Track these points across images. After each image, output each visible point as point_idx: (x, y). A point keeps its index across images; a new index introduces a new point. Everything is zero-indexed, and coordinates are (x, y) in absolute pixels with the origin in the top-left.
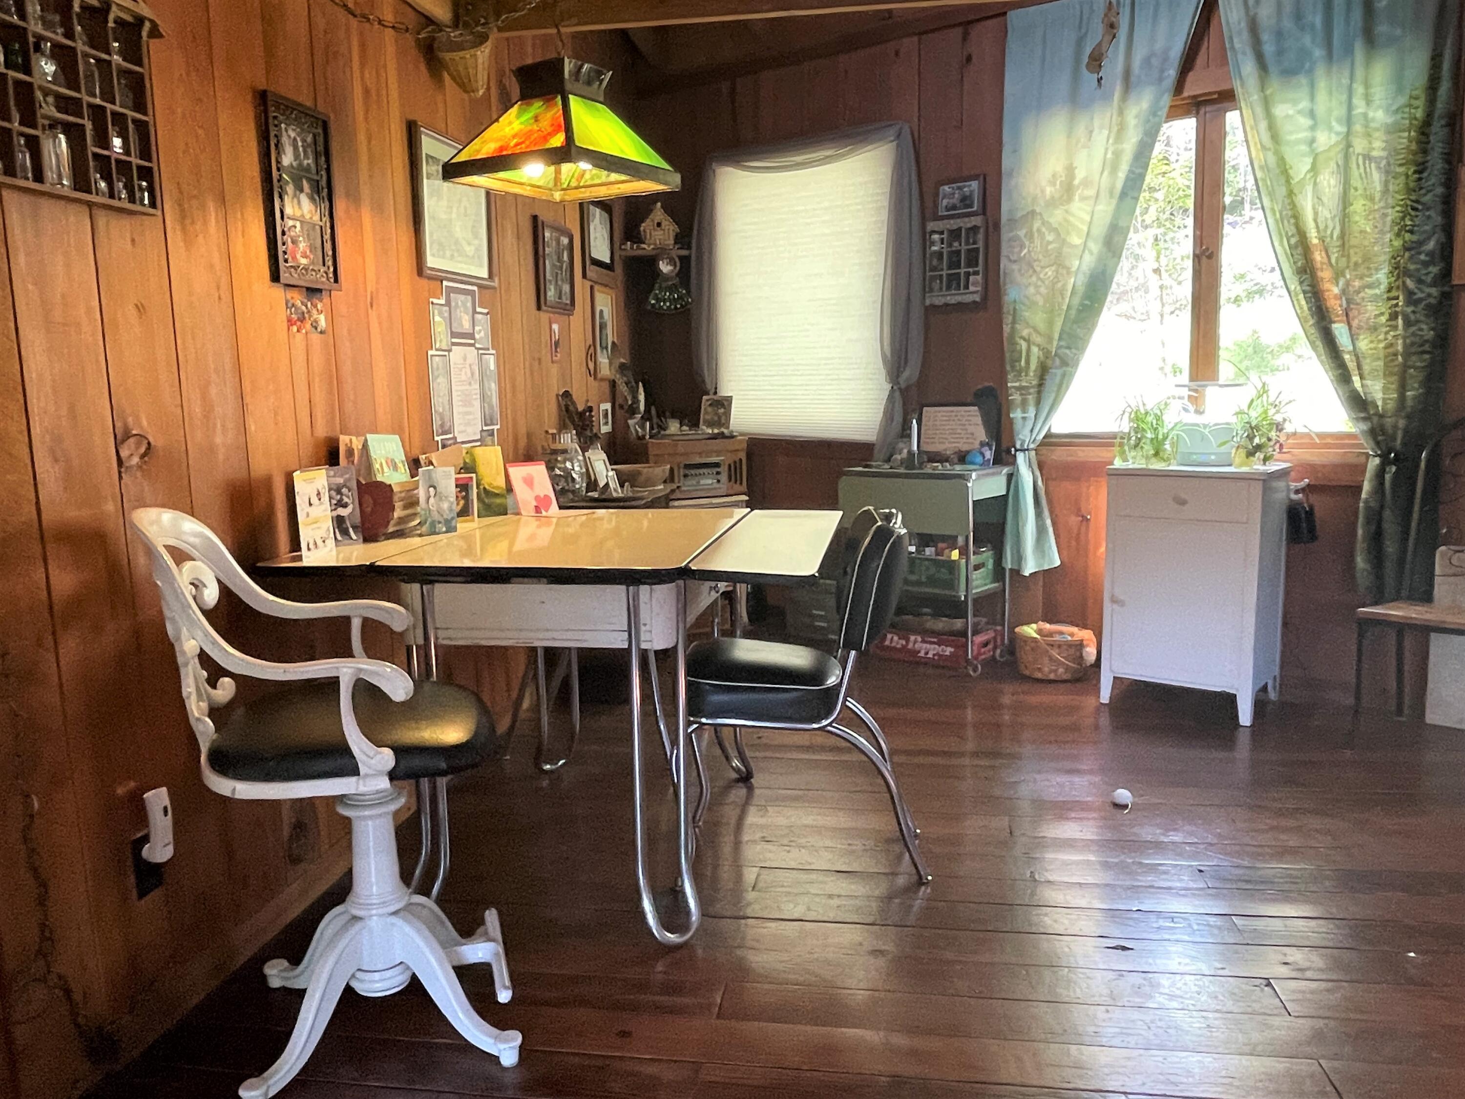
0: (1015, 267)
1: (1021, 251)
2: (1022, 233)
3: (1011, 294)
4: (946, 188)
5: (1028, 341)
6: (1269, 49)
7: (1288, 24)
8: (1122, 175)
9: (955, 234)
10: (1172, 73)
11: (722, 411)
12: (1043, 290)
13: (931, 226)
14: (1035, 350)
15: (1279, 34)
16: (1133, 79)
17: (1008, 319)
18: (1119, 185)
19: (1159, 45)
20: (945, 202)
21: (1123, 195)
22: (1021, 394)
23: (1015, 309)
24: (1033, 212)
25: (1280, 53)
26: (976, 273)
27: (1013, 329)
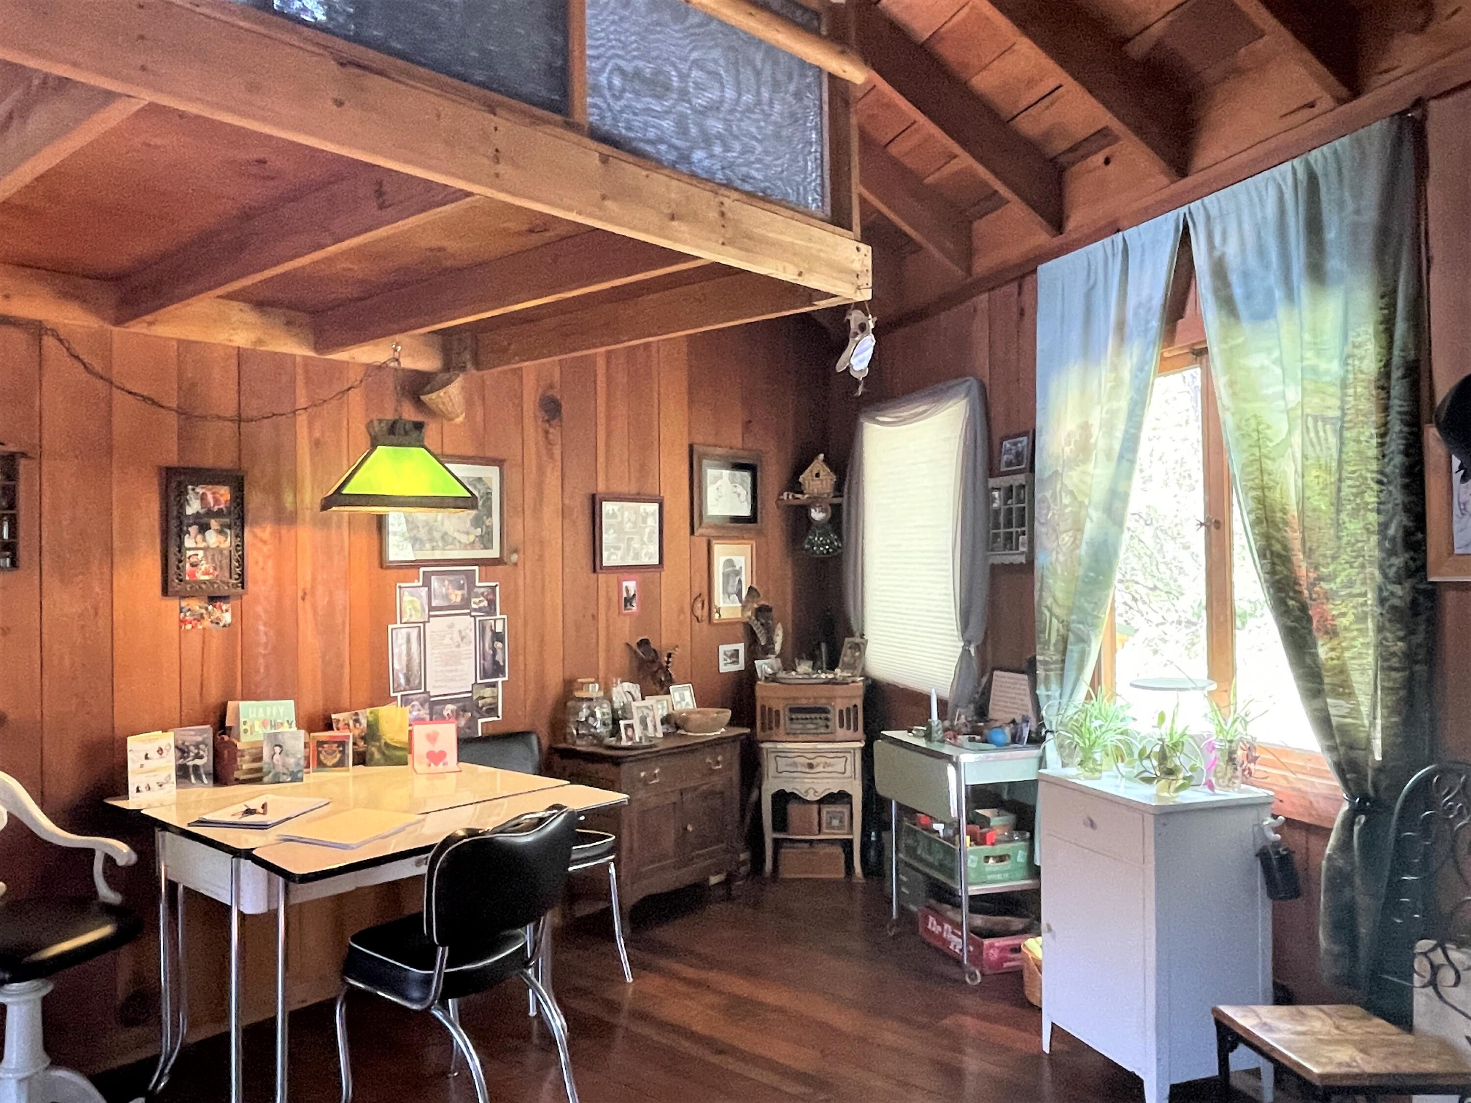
0: (1044, 530)
1: (1047, 514)
2: (1048, 494)
3: (1040, 560)
4: (1007, 444)
5: (1050, 610)
6: (1238, 292)
7: (1253, 262)
8: (1119, 434)
9: (1009, 492)
10: (1155, 324)
11: (857, 654)
12: (1061, 558)
13: (992, 482)
14: (1055, 621)
15: (1246, 275)
16: (1127, 331)
17: (1037, 586)
18: (1117, 446)
19: (1145, 293)
20: (1005, 458)
21: (1121, 457)
22: (1046, 670)
23: (1042, 576)
24: (1056, 472)
25: (1249, 296)
26: (1023, 533)
27: (1041, 596)
